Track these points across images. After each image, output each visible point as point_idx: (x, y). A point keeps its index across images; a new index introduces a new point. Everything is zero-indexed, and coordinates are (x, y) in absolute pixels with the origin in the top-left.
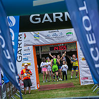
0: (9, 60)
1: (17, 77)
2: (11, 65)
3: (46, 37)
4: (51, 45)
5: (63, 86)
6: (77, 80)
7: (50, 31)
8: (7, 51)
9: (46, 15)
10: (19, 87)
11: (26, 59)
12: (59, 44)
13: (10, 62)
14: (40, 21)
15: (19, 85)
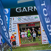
0: (5, 31)
1: (9, 40)
2: (6, 34)
3: (24, 19)
4: (27, 23)
5: (33, 45)
6: (40, 41)
7: (26, 16)
8: (4, 26)
9: (24, 8)
10: (10, 45)
11: (14, 31)
12: (31, 23)
13: (6, 32)
14: (21, 11)
15: (10, 44)
